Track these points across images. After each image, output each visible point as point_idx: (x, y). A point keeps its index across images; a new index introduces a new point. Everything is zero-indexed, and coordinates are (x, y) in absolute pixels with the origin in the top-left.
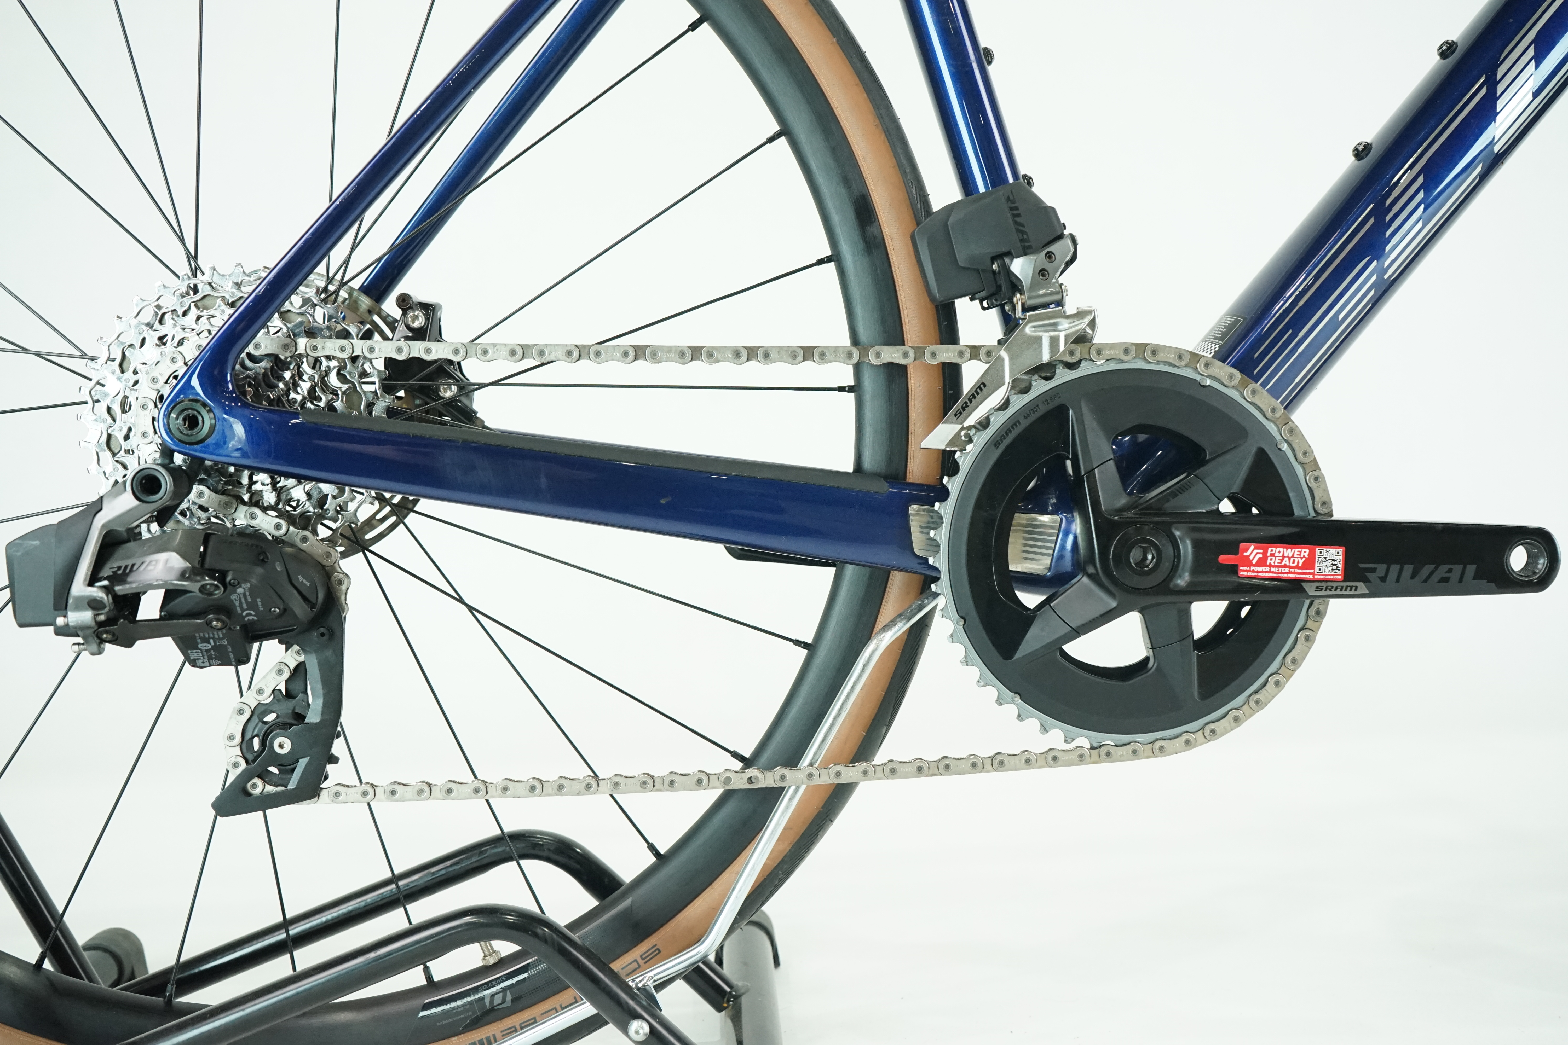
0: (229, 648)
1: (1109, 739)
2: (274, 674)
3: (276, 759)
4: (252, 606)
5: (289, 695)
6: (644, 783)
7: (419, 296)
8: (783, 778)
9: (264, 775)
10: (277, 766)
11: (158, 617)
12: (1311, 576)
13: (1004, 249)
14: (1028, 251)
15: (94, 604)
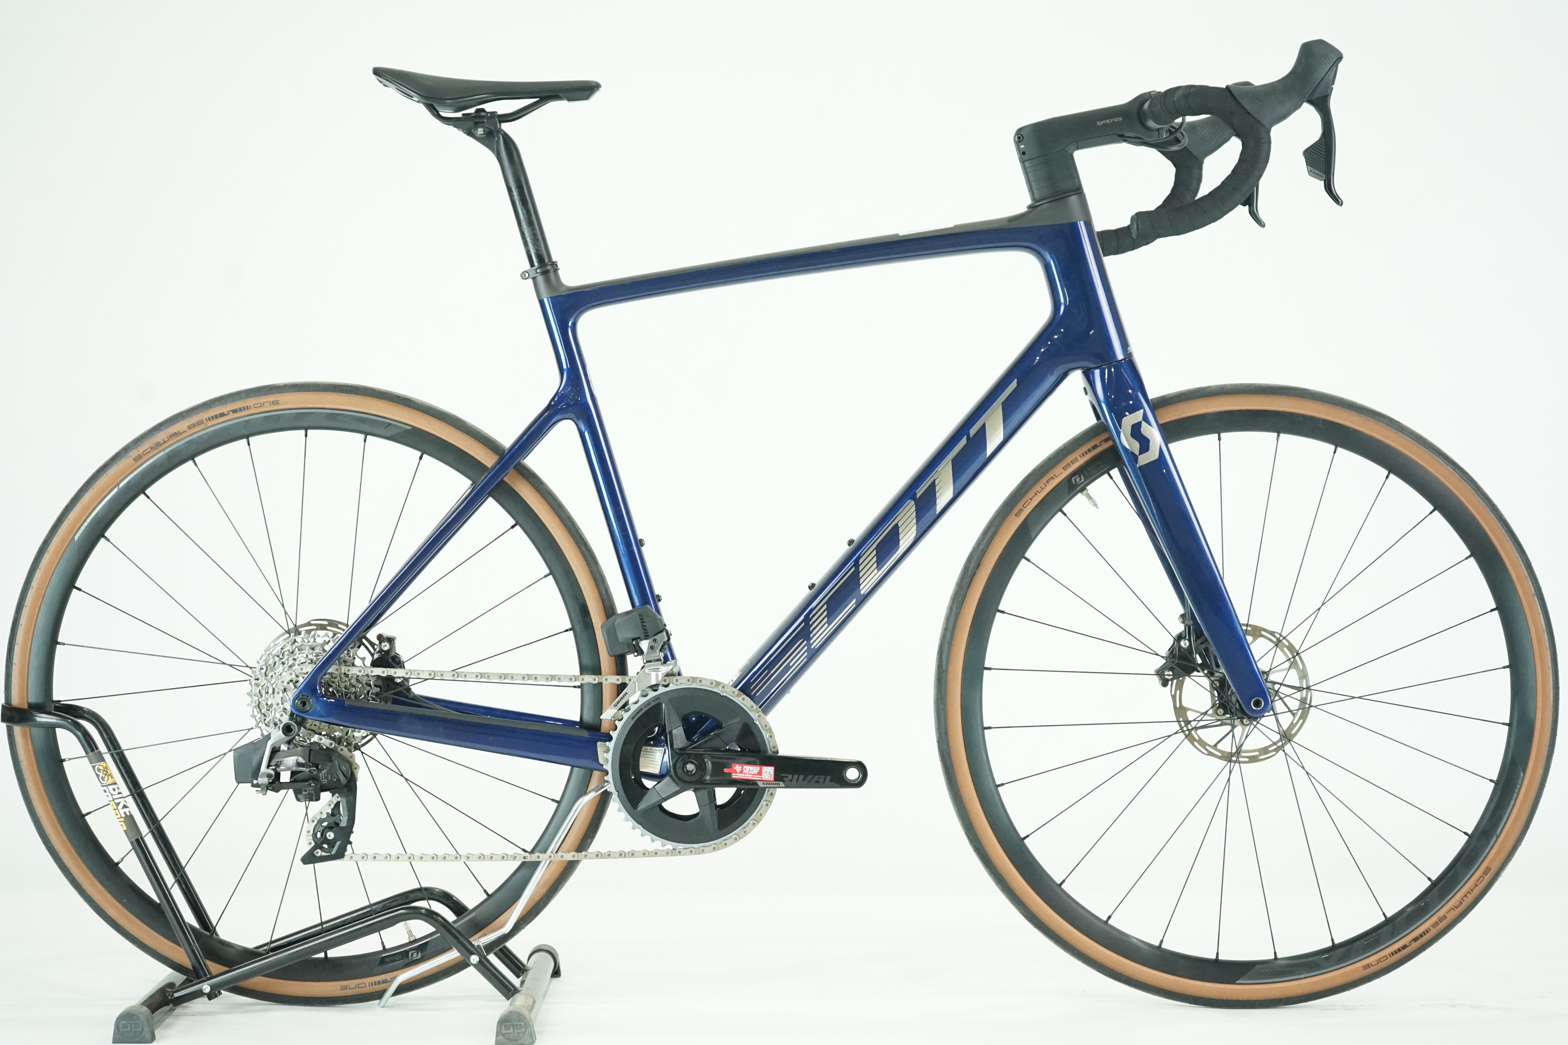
0: (314, 795)
1: (680, 846)
2: (327, 806)
3: (326, 841)
4: (326, 778)
5: (333, 815)
6: (480, 857)
7: (387, 633)
8: (539, 857)
9: (322, 849)
10: (328, 844)
11: (289, 781)
12: (760, 779)
13: (637, 636)
14: (647, 637)
15: (269, 776)
